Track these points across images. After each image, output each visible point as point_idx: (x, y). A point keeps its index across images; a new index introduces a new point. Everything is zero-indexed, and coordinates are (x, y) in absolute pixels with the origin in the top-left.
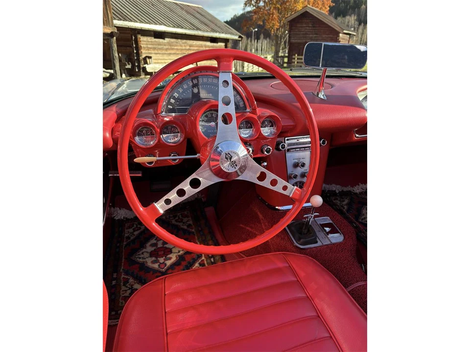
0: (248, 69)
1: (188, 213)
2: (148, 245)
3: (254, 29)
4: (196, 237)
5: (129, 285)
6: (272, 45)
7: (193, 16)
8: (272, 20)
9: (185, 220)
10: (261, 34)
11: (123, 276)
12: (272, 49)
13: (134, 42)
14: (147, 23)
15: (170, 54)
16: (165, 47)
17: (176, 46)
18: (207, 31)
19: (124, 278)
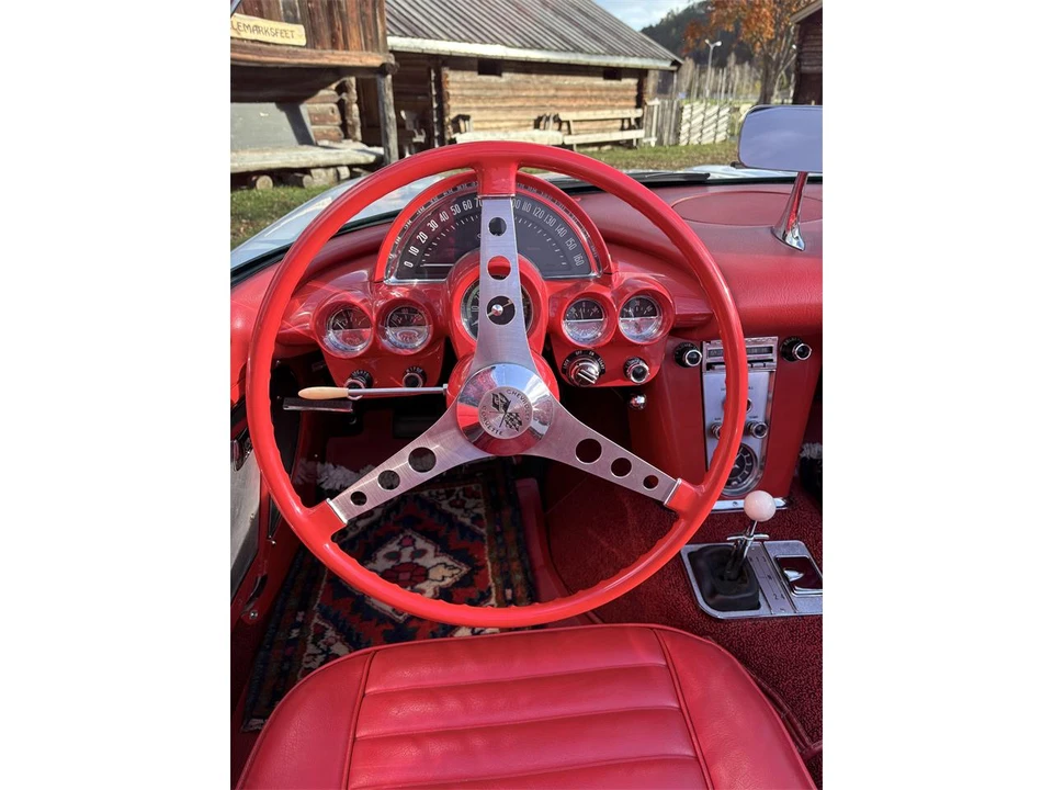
0: (689, 138)
1: (478, 488)
2: (381, 554)
3: (712, 42)
4: (486, 548)
5: (325, 643)
6: (756, 79)
7: (570, 20)
8: (758, 19)
9: (470, 503)
10: (729, 54)
11: (316, 620)
12: (754, 86)
13: (433, 84)
14: (465, 41)
15: (511, 108)
16: (502, 94)
17: (526, 90)
18: (598, 54)
19: (316, 624)
